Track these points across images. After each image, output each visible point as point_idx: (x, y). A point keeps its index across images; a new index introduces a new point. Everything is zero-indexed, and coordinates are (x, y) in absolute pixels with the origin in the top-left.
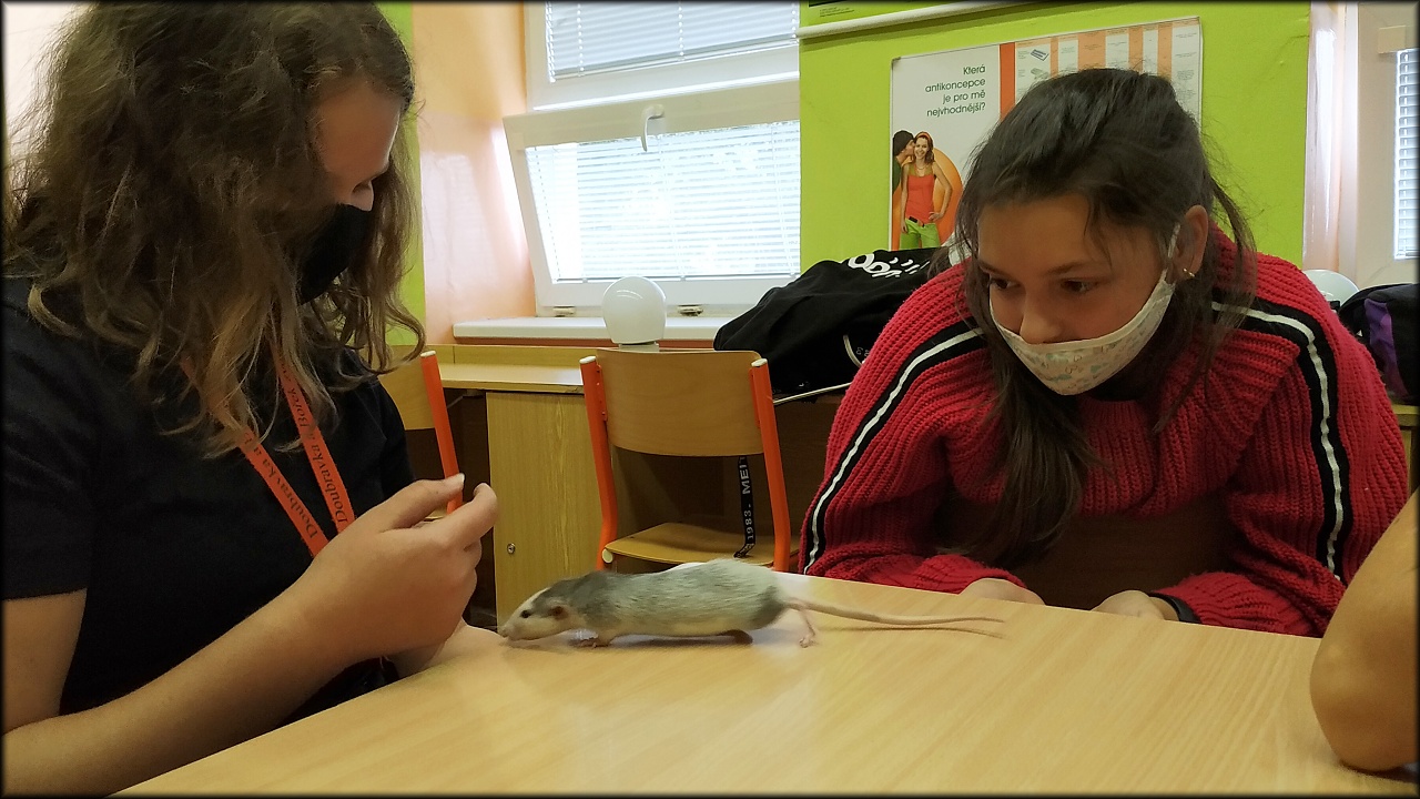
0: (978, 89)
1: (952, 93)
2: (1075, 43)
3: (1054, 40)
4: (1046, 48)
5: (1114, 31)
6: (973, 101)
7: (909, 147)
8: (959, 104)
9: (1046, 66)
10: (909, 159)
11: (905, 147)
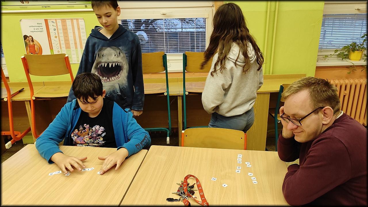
0: (41, 28)
1: (36, 28)
2: (60, 21)
3: (56, 20)
4: (54, 21)
5: (67, 19)
6: (42, 30)
7: (27, 38)
8: (37, 30)
9: (55, 25)
10: (28, 41)
11: (26, 38)
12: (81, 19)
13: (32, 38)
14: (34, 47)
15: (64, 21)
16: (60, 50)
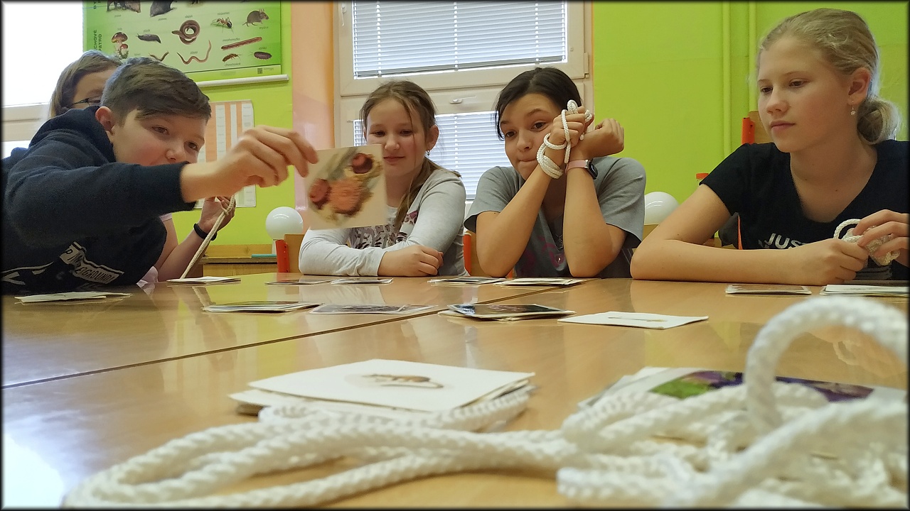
5: (219, 103)
12: (247, 102)
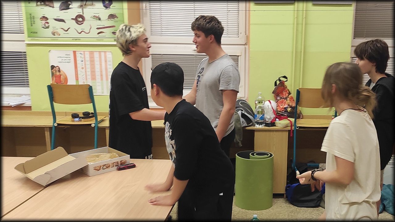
0: (69, 59)
1: (63, 59)
2: (88, 53)
3: (84, 52)
4: (82, 53)
5: (96, 52)
6: (70, 61)
7: (55, 68)
8: (65, 61)
9: (83, 56)
10: (55, 71)
11: (53, 69)
12: (109, 52)
13: (59, 68)
14: (60, 77)
15: (92, 53)
16: (85, 81)
